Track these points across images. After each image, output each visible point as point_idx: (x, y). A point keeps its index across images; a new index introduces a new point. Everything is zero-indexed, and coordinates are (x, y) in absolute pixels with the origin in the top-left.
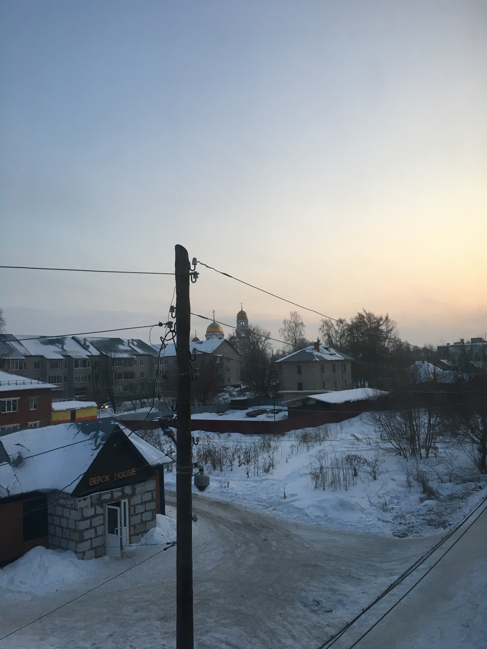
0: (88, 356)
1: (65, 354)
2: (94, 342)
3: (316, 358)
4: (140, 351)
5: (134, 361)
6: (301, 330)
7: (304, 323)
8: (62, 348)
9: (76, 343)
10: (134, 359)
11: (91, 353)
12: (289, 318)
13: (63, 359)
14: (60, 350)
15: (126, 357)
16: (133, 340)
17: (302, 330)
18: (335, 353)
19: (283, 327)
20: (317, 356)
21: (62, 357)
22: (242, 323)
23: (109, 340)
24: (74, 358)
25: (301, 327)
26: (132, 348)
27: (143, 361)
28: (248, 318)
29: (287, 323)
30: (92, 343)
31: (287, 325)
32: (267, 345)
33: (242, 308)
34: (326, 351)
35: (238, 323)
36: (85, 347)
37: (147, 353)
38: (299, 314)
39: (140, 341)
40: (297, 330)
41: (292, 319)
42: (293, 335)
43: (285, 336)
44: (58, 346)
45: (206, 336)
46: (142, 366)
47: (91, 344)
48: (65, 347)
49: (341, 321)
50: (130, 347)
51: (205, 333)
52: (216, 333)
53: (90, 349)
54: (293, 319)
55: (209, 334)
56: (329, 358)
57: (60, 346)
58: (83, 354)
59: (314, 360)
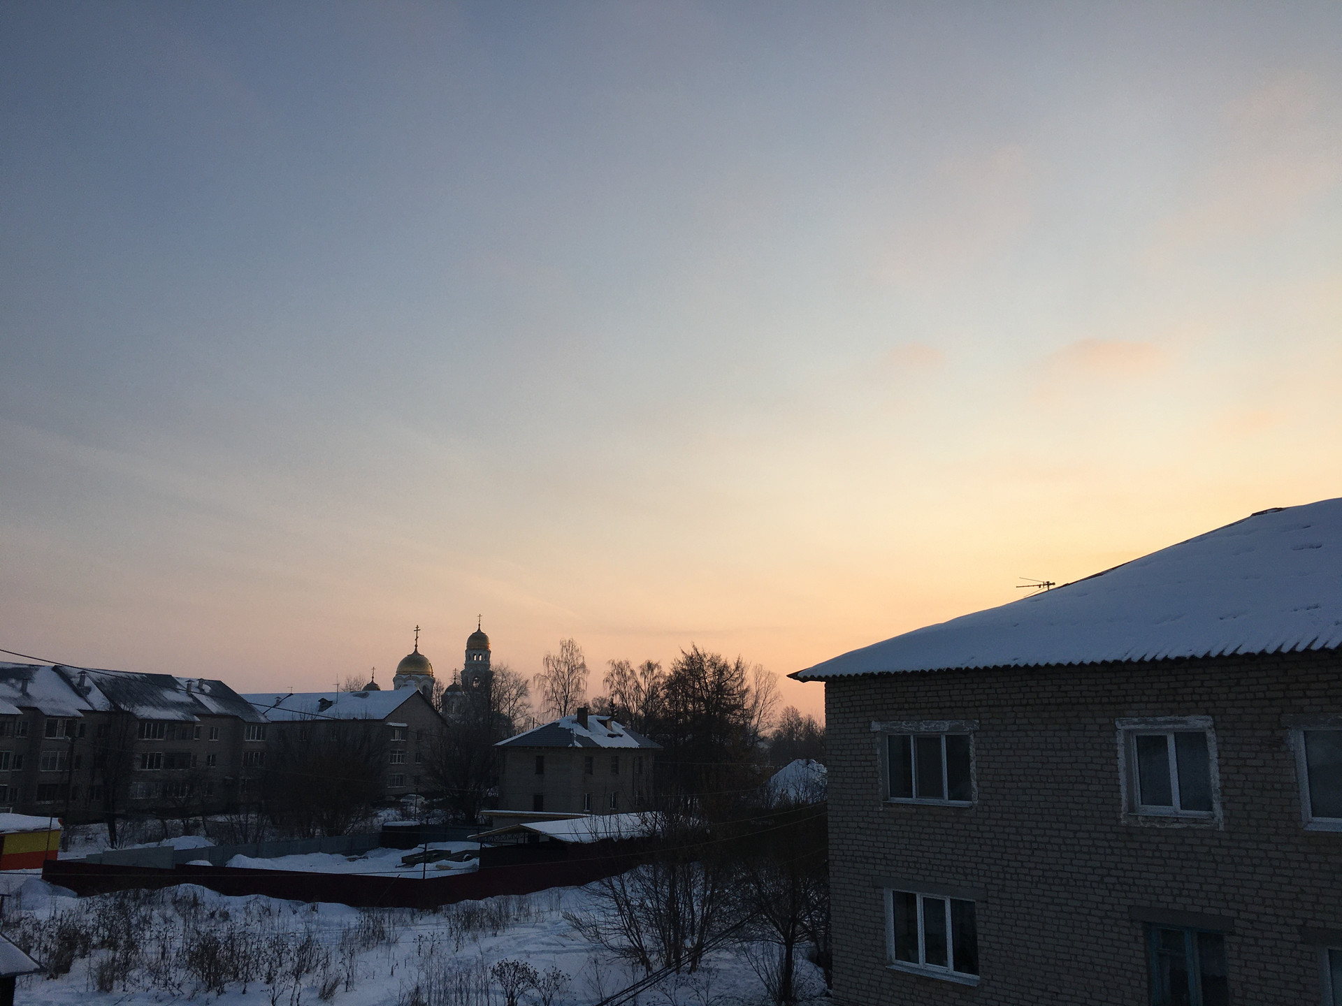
0: (81, 711)
1: (27, 704)
2: (106, 680)
3: (575, 742)
4: (213, 706)
5: (195, 728)
6: (579, 681)
7: (588, 666)
8: (23, 690)
9: (61, 681)
10: (194, 723)
11: (90, 704)
12: (556, 652)
13: (18, 715)
14: (18, 695)
15: (176, 718)
16: (201, 681)
17: (581, 681)
18: (622, 732)
19: (542, 670)
20: (580, 738)
21: (19, 712)
22: (478, 658)
23: (142, 677)
24: (48, 713)
25: (579, 674)
26: (195, 699)
27: (217, 730)
28: (491, 648)
29: (551, 665)
30: (99, 684)
31: (551, 668)
32: (521, 708)
33: (479, 625)
34: (601, 727)
35: (469, 657)
36: (81, 691)
37: (229, 712)
38: (578, 646)
39: (219, 683)
40: (573, 680)
41: (562, 656)
42: (561, 689)
43: (545, 690)
44: (13, 686)
45: (395, 680)
46: (213, 740)
47: (96, 684)
48: (30, 688)
49: (650, 667)
50: (191, 696)
51: (395, 674)
52: (418, 676)
53: (90, 697)
54: (564, 655)
55: (403, 676)
56: (605, 742)
57: (20, 685)
58: (72, 705)
59: (571, 745)
